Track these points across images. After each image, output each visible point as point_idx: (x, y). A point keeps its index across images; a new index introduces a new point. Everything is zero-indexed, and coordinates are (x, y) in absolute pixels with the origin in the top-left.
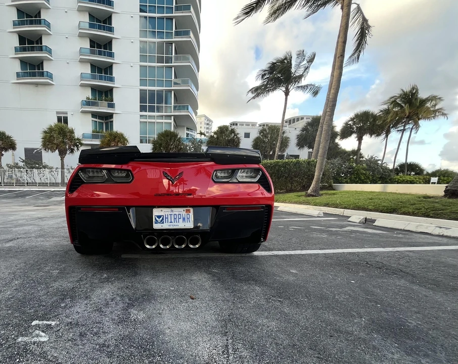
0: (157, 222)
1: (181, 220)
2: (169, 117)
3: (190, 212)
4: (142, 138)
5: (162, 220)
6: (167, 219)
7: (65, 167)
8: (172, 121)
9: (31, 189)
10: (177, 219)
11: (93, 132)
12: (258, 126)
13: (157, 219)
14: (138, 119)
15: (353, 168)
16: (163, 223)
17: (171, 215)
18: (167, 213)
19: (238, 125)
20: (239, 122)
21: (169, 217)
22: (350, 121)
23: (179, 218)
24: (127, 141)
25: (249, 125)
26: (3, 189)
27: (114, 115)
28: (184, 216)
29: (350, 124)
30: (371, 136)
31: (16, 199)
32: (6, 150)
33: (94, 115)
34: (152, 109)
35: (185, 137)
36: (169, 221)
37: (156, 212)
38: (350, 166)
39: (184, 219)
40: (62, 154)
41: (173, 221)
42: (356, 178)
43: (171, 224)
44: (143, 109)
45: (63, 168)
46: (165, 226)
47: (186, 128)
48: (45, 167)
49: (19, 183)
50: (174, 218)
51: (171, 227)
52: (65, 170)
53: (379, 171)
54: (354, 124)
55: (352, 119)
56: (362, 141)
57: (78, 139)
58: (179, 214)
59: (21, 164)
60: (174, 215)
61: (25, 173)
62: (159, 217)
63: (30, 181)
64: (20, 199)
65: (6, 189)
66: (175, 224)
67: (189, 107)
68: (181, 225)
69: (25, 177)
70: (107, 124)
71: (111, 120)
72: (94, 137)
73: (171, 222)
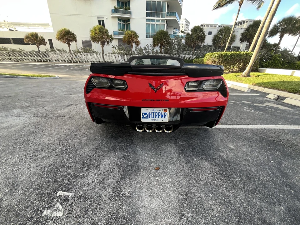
0: (144, 117)
1: (160, 117)
2: (163, 20)
3: (167, 111)
4: (147, 35)
5: (147, 116)
6: (150, 116)
7: (104, 52)
8: (165, 23)
9: (88, 65)
10: (158, 116)
11: (119, 30)
12: (218, 27)
13: (144, 115)
14: (144, 22)
15: (272, 56)
16: (148, 118)
17: (153, 113)
18: (151, 112)
19: (205, 26)
20: (206, 24)
21: (152, 114)
22: (278, 24)
23: (159, 115)
24: (138, 37)
25: (212, 26)
26: (73, 65)
27: (131, 19)
28: (162, 114)
29: (278, 26)
30: (289, 35)
31: (79, 71)
32: (72, 41)
33: (120, 19)
34: (153, 15)
35: (173, 34)
36: (152, 117)
37: (144, 110)
38: (271, 55)
39: (162, 116)
40: (103, 44)
41: (154, 117)
42: (272, 62)
43: (153, 119)
44: (148, 15)
45: (103, 53)
46: (150, 120)
47: (173, 28)
48: (94, 52)
49: (81, 62)
50: (156, 115)
51: (154, 121)
52: (104, 54)
53: (288, 58)
54: (281, 26)
55: (280, 23)
56: (283, 38)
57: (111, 36)
58: (159, 113)
59: (80, 50)
60: (156, 113)
61: (84, 56)
62: (145, 114)
63: (86, 60)
64: (82, 71)
65: (74, 65)
66: (156, 119)
67: (176, 13)
68: (160, 120)
69: (84, 58)
70: (127, 25)
71: (129, 22)
72: (120, 33)
73: (153, 118)
